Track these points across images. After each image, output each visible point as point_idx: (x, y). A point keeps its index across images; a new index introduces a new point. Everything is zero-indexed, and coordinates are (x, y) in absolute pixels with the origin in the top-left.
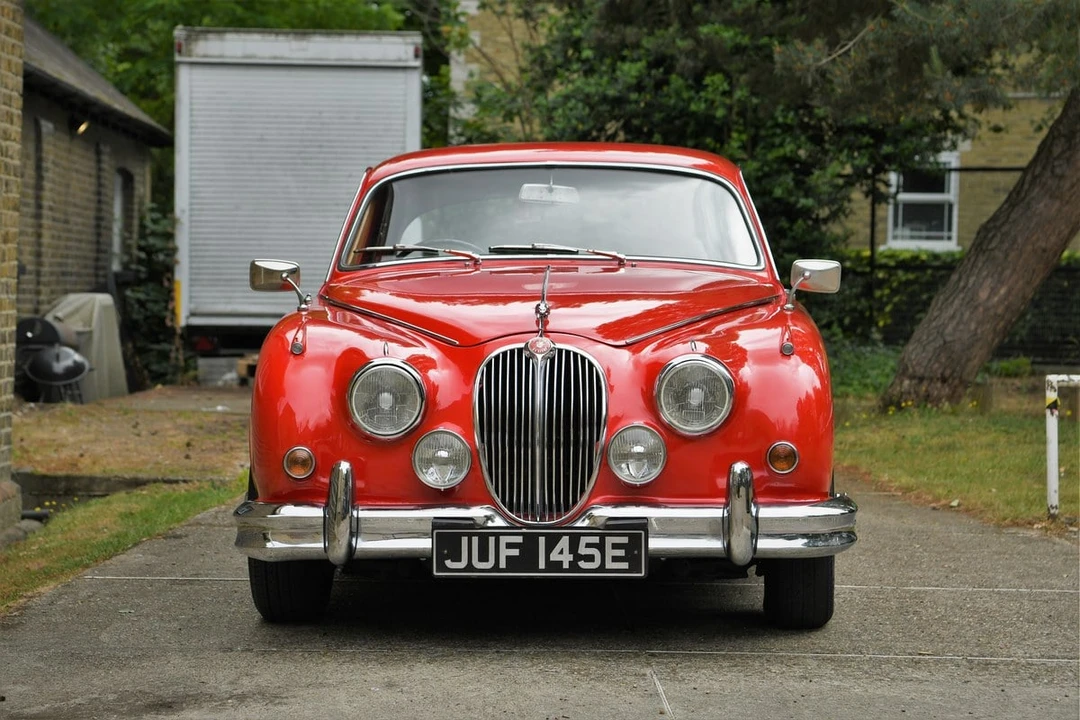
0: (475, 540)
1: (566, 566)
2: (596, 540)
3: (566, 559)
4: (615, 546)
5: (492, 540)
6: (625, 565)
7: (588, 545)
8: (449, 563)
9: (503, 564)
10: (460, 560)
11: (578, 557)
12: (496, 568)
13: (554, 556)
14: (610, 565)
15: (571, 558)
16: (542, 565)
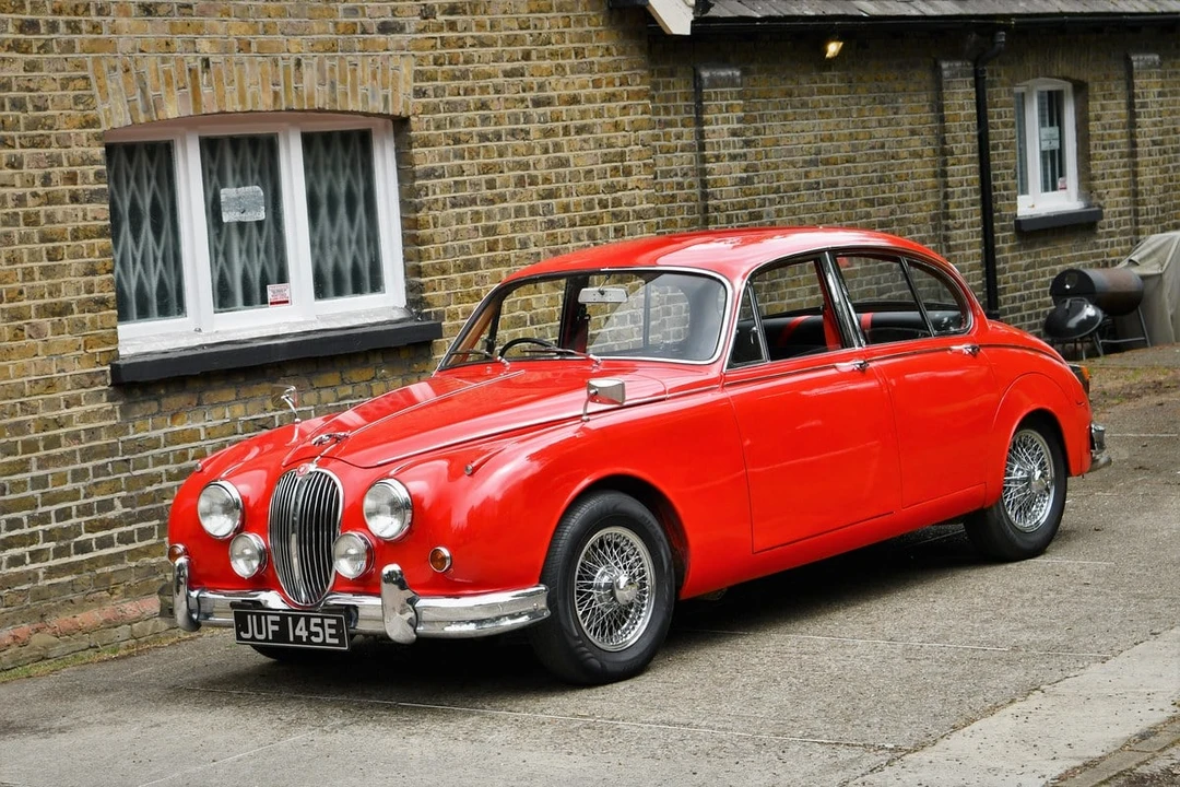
0: (254, 617)
1: (304, 640)
2: (319, 621)
3: (304, 634)
4: (330, 626)
5: (263, 617)
6: (336, 641)
7: (316, 625)
8: (242, 633)
9: (270, 638)
10: (247, 632)
11: (311, 634)
12: (267, 640)
13: (298, 633)
14: (329, 640)
15: (306, 634)
16: (291, 639)
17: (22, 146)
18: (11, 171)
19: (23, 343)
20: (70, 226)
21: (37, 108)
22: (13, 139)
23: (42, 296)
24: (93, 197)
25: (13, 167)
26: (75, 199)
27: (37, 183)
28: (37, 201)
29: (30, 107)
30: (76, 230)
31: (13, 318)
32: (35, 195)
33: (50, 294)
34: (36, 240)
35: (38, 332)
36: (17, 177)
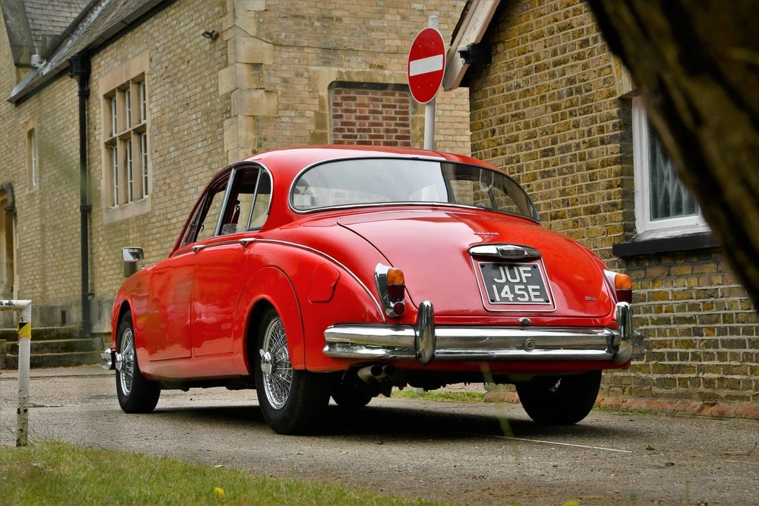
17: (580, 115)
18: (575, 130)
19: (577, 229)
20: (600, 159)
21: (587, 91)
22: (575, 111)
23: (587, 202)
24: (612, 139)
25: (576, 128)
26: (603, 142)
27: (586, 135)
28: (585, 146)
29: (583, 90)
30: (603, 161)
31: (574, 215)
32: (584, 142)
33: (590, 201)
34: (585, 169)
35: (585, 224)
36: (577, 133)
